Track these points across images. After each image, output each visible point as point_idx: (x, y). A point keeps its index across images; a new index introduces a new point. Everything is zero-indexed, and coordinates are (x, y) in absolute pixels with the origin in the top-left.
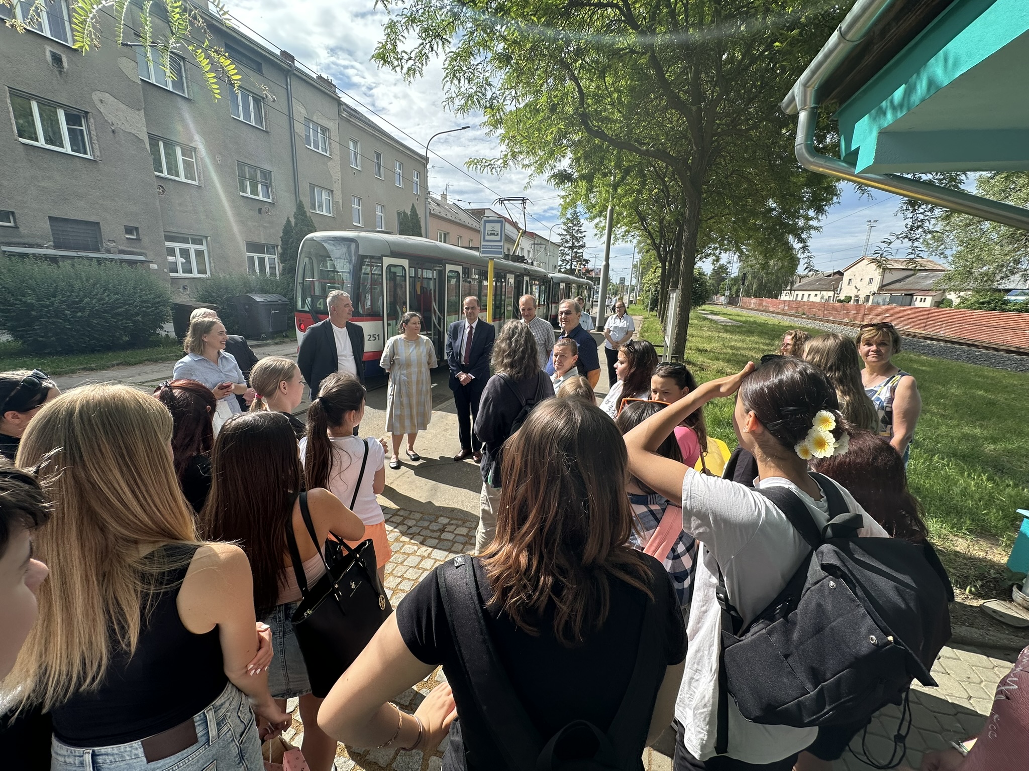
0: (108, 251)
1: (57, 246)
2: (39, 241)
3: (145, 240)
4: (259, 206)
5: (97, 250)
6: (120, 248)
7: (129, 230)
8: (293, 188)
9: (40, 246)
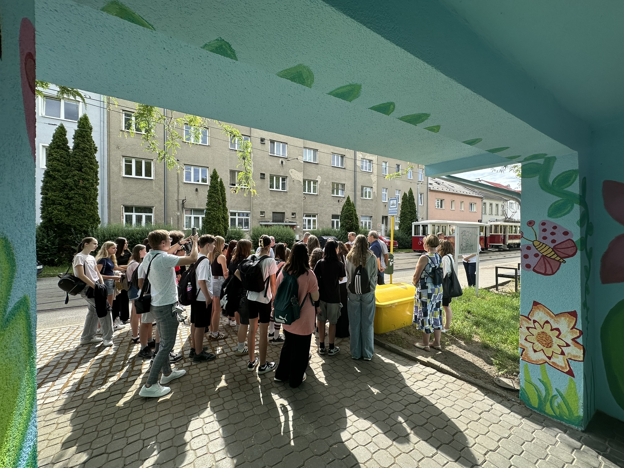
0: (286, 222)
1: (273, 222)
2: (269, 220)
3: (297, 217)
4: (338, 199)
5: (283, 222)
6: (290, 220)
7: (293, 214)
8: (354, 189)
9: (269, 222)
